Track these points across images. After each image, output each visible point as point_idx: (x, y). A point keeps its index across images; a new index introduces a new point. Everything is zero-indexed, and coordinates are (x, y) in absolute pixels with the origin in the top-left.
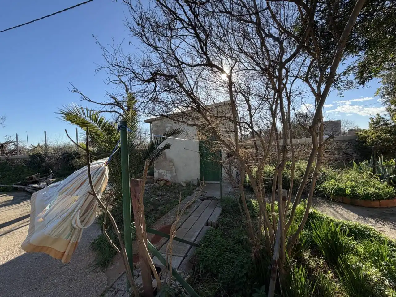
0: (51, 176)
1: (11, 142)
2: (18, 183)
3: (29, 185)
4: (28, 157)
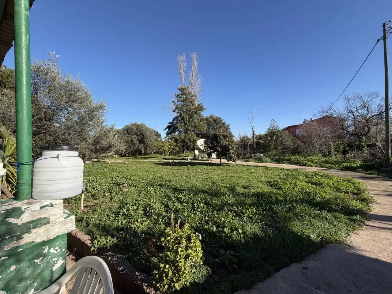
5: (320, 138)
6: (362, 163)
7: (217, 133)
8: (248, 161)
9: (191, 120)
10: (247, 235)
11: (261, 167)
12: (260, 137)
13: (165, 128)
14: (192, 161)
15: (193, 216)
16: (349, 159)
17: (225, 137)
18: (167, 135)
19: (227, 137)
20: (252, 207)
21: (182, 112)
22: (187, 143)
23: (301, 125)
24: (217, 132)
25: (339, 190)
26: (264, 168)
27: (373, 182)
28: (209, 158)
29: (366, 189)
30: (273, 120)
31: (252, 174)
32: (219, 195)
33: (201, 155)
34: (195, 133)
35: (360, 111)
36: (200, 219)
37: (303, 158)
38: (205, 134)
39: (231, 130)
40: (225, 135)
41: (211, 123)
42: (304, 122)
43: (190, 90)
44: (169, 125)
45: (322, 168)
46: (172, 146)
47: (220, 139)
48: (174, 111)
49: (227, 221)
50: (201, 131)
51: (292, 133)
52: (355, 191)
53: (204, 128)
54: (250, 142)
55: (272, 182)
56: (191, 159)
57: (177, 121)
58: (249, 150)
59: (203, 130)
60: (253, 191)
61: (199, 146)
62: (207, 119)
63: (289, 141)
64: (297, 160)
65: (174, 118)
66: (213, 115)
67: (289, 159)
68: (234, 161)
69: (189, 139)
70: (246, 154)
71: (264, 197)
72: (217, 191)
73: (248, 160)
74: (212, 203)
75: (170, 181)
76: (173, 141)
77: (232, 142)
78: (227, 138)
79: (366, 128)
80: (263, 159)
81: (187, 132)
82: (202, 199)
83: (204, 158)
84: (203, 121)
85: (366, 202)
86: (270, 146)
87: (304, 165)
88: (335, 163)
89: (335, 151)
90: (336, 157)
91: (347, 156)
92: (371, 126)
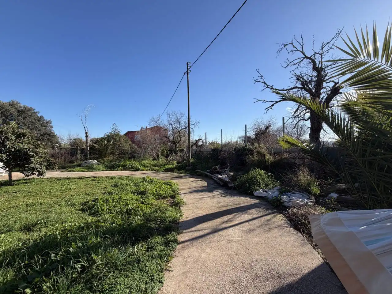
0: (228, 169)
1: (201, 139)
2: (207, 171)
3: (215, 174)
4: (211, 150)
5: (151, 144)
6: (177, 165)
8: (73, 171)
12: (96, 141)
16: (169, 162)
23: (139, 131)
25: (160, 196)
26: (92, 178)
27: (183, 180)
29: (178, 189)
30: (115, 124)
35: (176, 125)
37: (137, 163)
41: (11, 114)
42: (142, 129)
45: (151, 172)
51: (131, 138)
52: (172, 193)
58: (79, 155)
63: (127, 146)
64: (132, 166)
66: (17, 102)
67: (124, 165)
70: (73, 161)
73: (72, 169)
79: (179, 138)
80: (96, 167)
85: (179, 206)
86: (106, 151)
87: (137, 170)
88: (161, 166)
89: (161, 155)
90: (162, 160)
91: (168, 159)
92: (181, 137)
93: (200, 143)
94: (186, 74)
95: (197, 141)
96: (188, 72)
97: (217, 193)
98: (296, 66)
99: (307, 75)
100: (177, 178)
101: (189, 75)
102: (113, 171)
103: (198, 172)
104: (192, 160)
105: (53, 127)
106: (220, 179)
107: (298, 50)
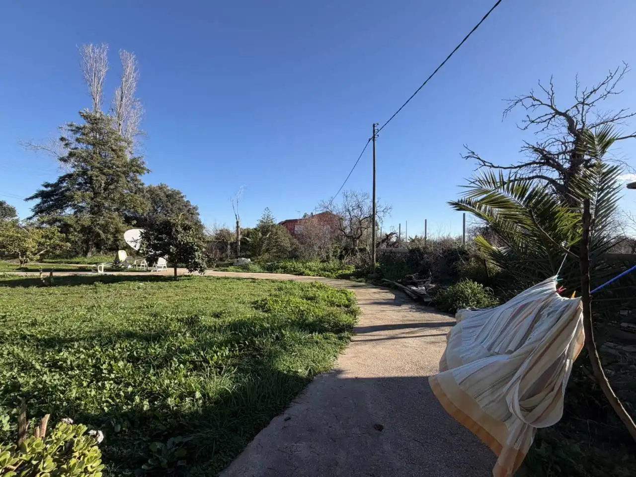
0: (430, 279)
1: (395, 233)
2: (399, 280)
5: (320, 239)
6: (354, 270)
7: (172, 221)
8: (227, 271)
9: (112, 187)
10: (209, 399)
11: (245, 280)
12: (248, 233)
13: (32, 194)
14: (109, 273)
15: (93, 393)
16: (344, 266)
17: (186, 228)
18: (37, 213)
19: (191, 228)
20: (223, 348)
21: (89, 168)
22: (98, 235)
23: (301, 219)
24: (172, 219)
25: (332, 304)
26: (251, 280)
27: (362, 290)
28: (150, 265)
29: (355, 298)
30: (267, 208)
31: (231, 292)
32: (163, 337)
33: (134, 261)
34: (120, 215)
35: (355, 211)
36: (113, 395)
37: (300, 264)
38: (146, 220)
39: (199, 217)
40: (188, 225)
41: (160, 199)
42: (305, 216)
43: (113, 126)
44: (45, 189)
45: (320, 278)
46: (50, 239)
47: (176, 231)
48: (63, 160)
49: (175, 384)
50: (137, 212)
51: (290, 230)
52: (347, 302)
53: (145, 208)
54: (232, 240)
55: (260, 302)
56: (106, 270)
57: (73, 185)
58: (229, 252)
59: (140, 211)
60: (229, 319)
61: (129, 243)
62: (151, 191)
63: (286, 241)
64: (294, 268)
65: (62, 175)
66: (165, 185)
67: (284, 266)
68: (202, 271)
69: (105, 228)
70: (224, 259)
71: (244, 326)
72: (161, 329)
73: (226, 268)
74: (146, 356)
75: (34, 324)
76: (55, 228)
77: (200, 238)
78: (189, 230)
79: (359, 231)
80: (250, 267)
81: (100, 210)
82: (123, 351)
83: (139, 266)
84: (141, 194)
85: (354, 314)
86: (261, 247)
87: (301, 274)
88: (332, 270)
89: (333, 256)
90: (333, 263)
91: (343, 261)
92: (363, 229)
93: (394, 239)
94: (372, 141)
95: (387, 236)
96: (374, 137)
97: (405, 307)
98: (545, 124)
99: (558, 140)
100: (354, 287)
101: (375, 142)
102: (272, 273)
103: (384, 281)
104: (377, 265)
105: (199, 215)
106: (414, 291)
107: (542, 104)
